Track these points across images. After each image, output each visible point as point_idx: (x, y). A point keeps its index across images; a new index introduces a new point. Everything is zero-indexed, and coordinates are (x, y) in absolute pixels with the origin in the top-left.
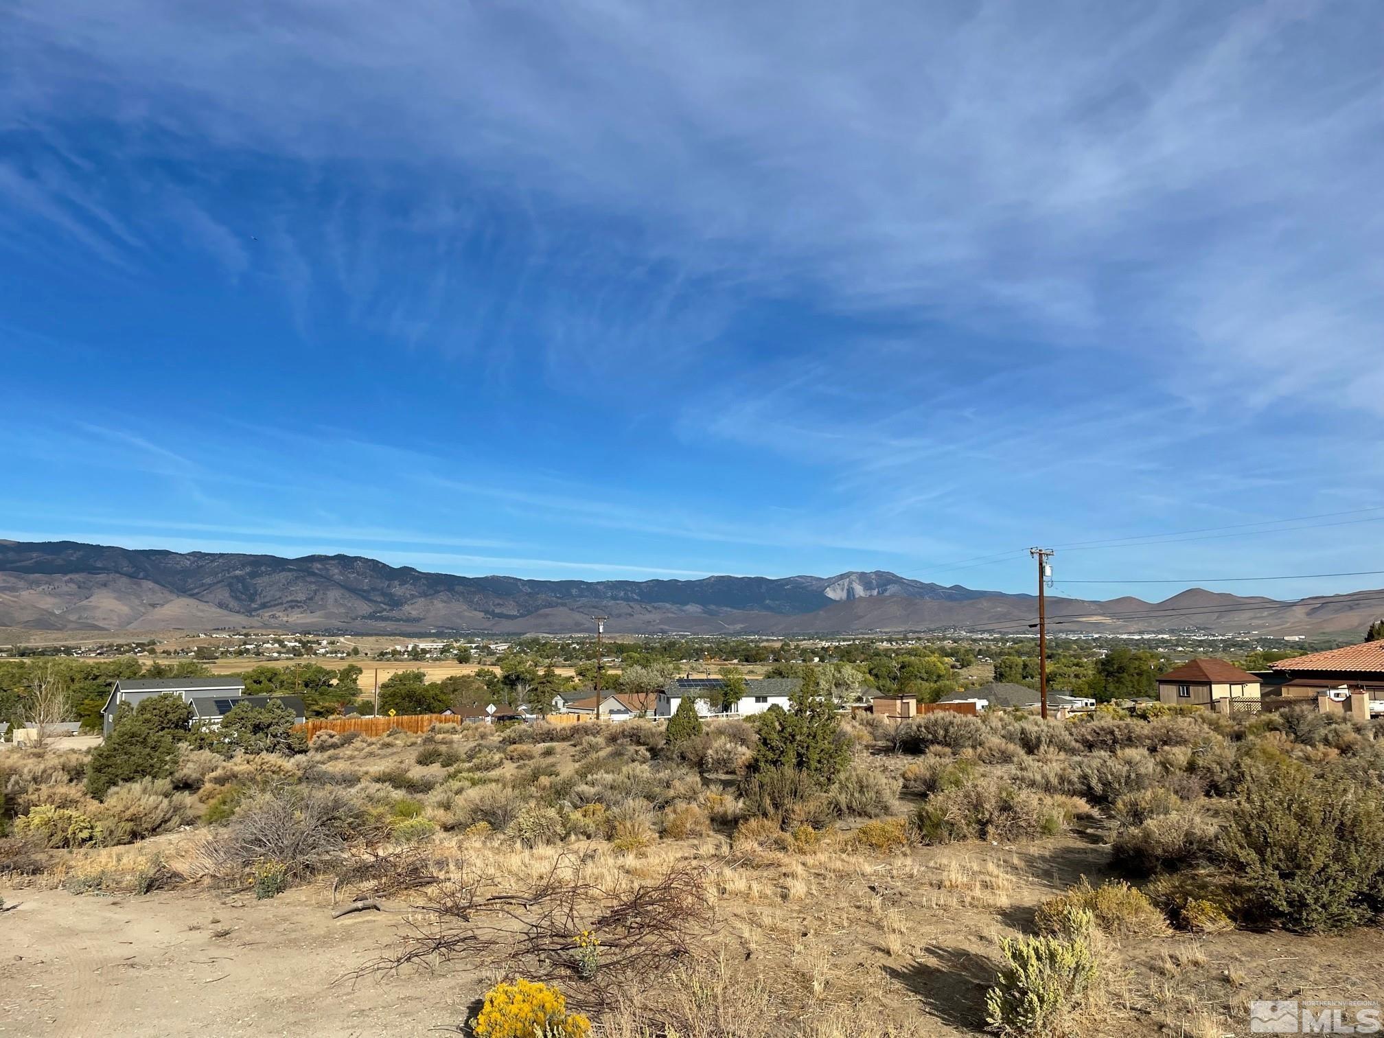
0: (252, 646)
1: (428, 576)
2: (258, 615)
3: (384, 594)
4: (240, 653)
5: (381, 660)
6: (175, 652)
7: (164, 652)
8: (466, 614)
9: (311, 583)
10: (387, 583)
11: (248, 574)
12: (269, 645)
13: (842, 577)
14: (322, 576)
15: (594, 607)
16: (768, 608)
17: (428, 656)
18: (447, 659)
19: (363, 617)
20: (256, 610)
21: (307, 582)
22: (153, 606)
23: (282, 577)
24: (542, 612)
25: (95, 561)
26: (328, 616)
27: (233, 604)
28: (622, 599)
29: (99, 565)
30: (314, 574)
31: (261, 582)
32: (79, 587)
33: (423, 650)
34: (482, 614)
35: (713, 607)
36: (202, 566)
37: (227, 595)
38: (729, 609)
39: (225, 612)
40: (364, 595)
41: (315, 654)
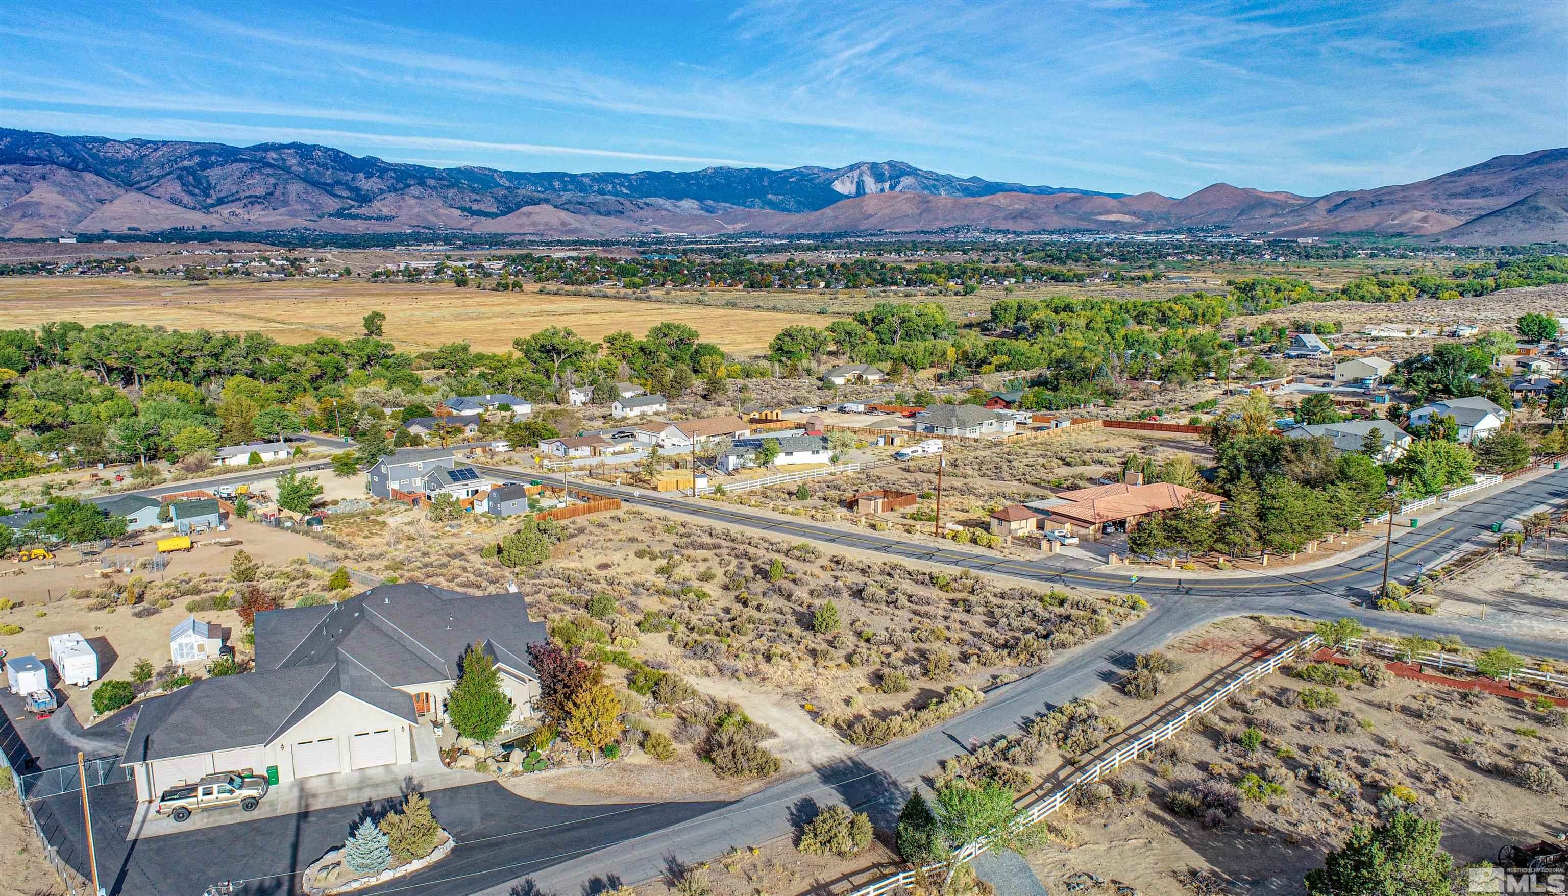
0: (239, 265)
1: (394, 168)
2: (217, 212)
3: (350, 188)
4: (229, 273)
5: (376, 282)
6: (162, 271)
7: (149, 271)
8: (442, 211)
9: (268, 175)
10: (351, 175)
11: (197, 164)
12: (257, 264)
13: (852, 168)
14: (278, 167)
15: (580, 203)
16: (772, 205)
17: (423, 277)
18: (443, 280)
19: (331, 215)
20: (213, 206)
21: (263, 174)
22: (101, 201)
23: (236, 169)
24: (524, 209)
25: (26, 150)
26: (293, 214)
27: (186, 199)
28: (610, 193)
29: (31, 153)
30: (270, 165)
31: (214, 174)
32: (16, 180)
33: (416, 269)
34: (459, 212)
35: (710, 202)
36: (145, 155)
37: (179, 189)
38: (728, 205)
39: (178, 209)
40: (327, 189)
41: (307, 274)
